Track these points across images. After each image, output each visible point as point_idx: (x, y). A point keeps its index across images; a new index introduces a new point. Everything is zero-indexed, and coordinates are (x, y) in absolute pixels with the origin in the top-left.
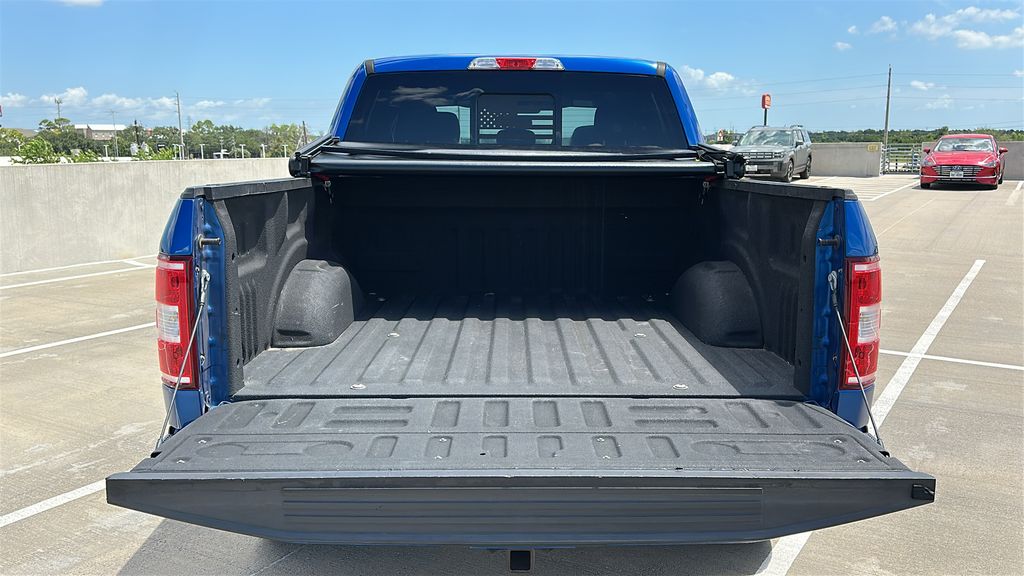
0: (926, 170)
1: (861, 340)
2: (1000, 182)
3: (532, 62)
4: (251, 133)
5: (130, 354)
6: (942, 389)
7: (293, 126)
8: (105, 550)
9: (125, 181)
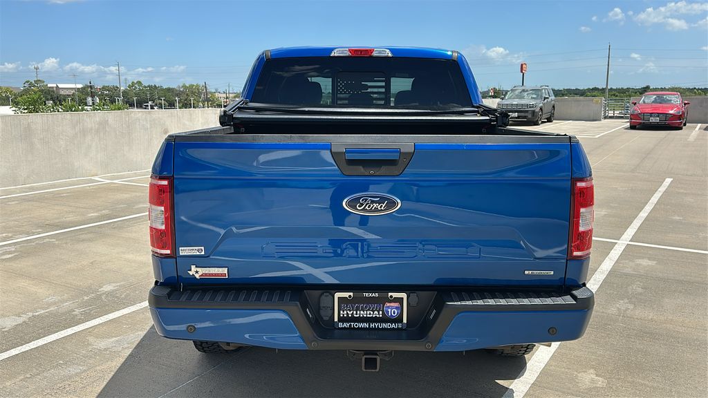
0: (633, 116)
1: (581, 229)
2: (685, 125)
3: (372, 51)
4: (169, 90)
5: (103, 240)
6: (640, 264)
7: (197, 85)
8: (102, 362)
9: (93, 125)
